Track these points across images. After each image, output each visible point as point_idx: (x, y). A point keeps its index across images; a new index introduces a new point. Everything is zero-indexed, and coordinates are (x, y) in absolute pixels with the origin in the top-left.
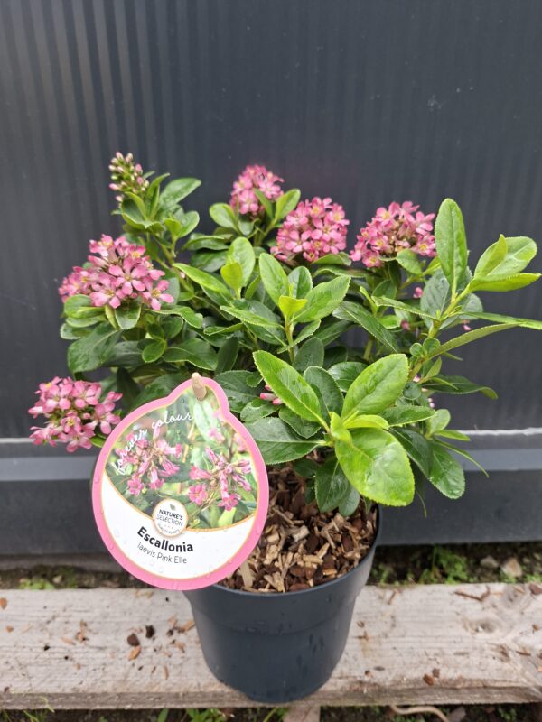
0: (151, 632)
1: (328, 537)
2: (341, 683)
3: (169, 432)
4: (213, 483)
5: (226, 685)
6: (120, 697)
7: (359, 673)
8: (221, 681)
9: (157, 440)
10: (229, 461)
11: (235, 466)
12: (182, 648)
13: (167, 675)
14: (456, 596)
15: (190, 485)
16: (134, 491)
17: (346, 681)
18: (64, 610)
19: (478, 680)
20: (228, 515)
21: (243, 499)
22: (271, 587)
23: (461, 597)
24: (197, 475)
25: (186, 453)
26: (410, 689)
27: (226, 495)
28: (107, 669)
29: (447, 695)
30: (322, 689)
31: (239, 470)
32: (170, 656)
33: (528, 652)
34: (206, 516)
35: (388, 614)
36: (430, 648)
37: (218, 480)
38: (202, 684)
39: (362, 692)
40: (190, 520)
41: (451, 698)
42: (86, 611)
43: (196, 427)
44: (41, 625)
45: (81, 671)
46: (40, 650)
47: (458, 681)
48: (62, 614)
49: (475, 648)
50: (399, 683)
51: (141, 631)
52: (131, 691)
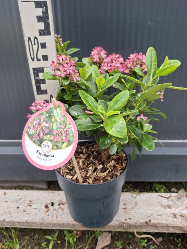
0: (52, 204)
1: (109, 168)
2: (116, 223)
3: (46, 119)
4: (60, 134)
5: (77, 221)
6: (41, 224)
7: (123, 220)
8: (75, 220)
9: (42, 122)
10: (65, 127)
11: (67, 128)
12: (63, 210)
13: (57, 218)
14: (159, 197)
15: (53, 135)
16: (35, 139)
17: (118, 222)
18: (25, 197)
19: (165, 224)
20: (65, 144)
21: (70, 139)
22: (88, 183)
23: (161, 197)
24: (55, 132)
25: (51, 126)
26: (140, 226)
27: (64, 138)
28: (37, 215)
29: (154, 228)
30: (110, 224)
31: (68, 130)
32: (58, 212)
33: (184, 215)
34: (58, 145)
35: (134, 202)
36: (148, 213)
37: (62, 133)
38: (69, 221)
39: (123, 226)
40: (53, 147)
41: (155, 230)
42: (32, 197)
43: (55, 117)
44: (16, 201)
45: (29, 215)
46: (16, 208)
47: (157, 224)
48: (24, 198)
49: (164, 214)
50: (137, 224)
51: (49, 204)
52: (45, 222)
